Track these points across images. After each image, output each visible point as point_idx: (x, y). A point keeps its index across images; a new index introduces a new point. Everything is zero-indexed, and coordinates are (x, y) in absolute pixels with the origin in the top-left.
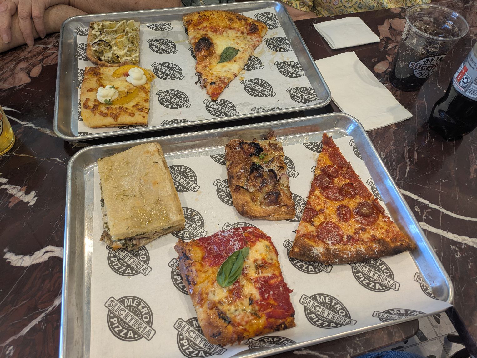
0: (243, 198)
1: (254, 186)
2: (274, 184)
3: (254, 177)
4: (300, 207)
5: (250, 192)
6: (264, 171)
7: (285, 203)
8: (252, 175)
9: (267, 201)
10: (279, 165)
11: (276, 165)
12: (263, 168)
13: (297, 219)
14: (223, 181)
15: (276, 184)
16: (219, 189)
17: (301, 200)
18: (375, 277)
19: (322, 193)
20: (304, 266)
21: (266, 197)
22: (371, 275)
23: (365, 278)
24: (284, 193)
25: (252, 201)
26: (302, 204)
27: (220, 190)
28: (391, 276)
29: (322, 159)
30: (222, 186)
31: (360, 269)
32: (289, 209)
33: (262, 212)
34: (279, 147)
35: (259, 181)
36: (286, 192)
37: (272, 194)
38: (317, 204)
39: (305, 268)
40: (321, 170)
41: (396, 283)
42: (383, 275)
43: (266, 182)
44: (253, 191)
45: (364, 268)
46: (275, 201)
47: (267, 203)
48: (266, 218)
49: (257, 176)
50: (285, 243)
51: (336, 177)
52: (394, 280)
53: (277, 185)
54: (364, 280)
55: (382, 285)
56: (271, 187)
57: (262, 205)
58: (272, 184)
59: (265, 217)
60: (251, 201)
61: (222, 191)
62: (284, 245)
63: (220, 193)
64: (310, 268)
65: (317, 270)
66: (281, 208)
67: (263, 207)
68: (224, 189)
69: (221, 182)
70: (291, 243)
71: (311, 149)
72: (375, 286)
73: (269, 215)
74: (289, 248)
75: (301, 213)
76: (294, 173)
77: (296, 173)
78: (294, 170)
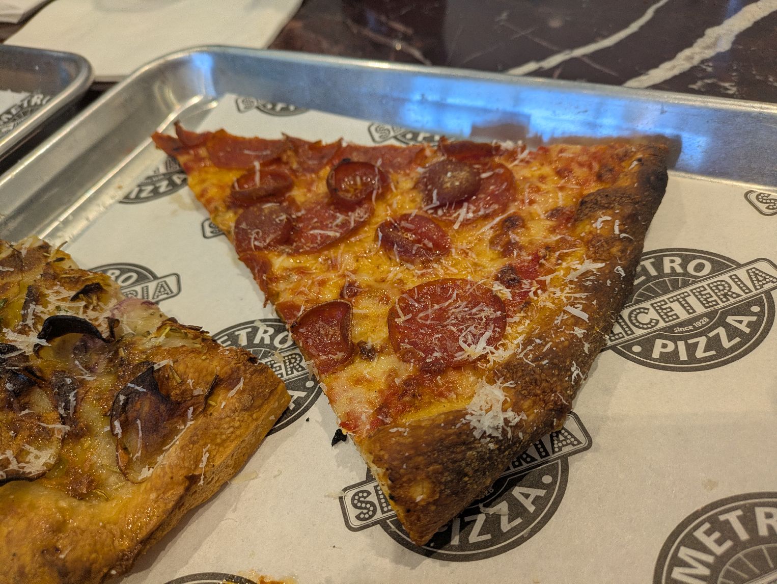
0: (22, 524)
1: (41, 437)
2: (110, 360)
4: (275, 348)
5: (42, 476)
6: (29, 351)
7: (211, 379)
9: (137, 442)
10: (73, 293)
11: (63, 299)
12: (13, 348)
13: (303, 394)
15: (116, 352)
17: (255, 330)
18: (700, 309)
20: (497, 517)
21: (118, 430)
22: (684, 316)
23: (684, 339)
25: (82, 497)
26: (272, 338)
28: (721, 264)
29: (205, 185)
31: (639, 332)
33: (153, 496)
34: (31, 251)
35: (42, 402)
36: (178, 343)
37: (129, 394)
38: (315, 289)
39: (510, 520)
40: (228, 208)
41: (757, 265)
42: (704, 284)
43: (69, 381)
44: (52, 461)
45: (644, 319)
46: (162, 407)
47: (145, 447)
48: (190, 502)
49: (17, 394)
50: (352, 512)
51: (289, 188)
52: (739, 266)
53: (122, 353)
54: (691, 349)
55: (742, 310)
56: (107, 382)
57: (132, 476)
58: (102, 366)
59: (179, 503)
60: (75, 502)
62: (355, 523)
64: (521, 499)
65: (547, 479)
66: (211, 410)
67: (146, 473)
70: (370, 487)
71: (156, 193)
72: (732, 332)
73: (192, 480)
74: (379, 515)
75: (298, 364)
76: (162, 286)
77: (167, 279)
78: (155, 277)
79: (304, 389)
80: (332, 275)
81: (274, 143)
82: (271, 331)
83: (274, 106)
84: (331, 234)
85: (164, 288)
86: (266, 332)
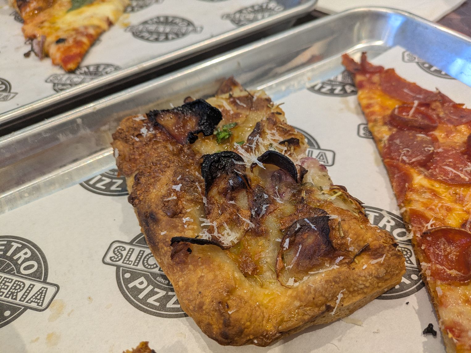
0: (210, 276)
1: (234, 222)
2: (294, 195)
3: (224, 193)
5: (228, 248)
6: (248, 165)
7: (362, 244)
8: (214, 191)
9: (292, 259)
10: (282, 139)
11: (274, 140)
12: (240, 159)
13: (408, 282)
14: (131, 243)
15: (300, 191)
16: (125, 272)
17: (381, 217)
19: (431, 177)
21: (286, 245)
24: (340, 212)
25: (246, 275)
26: (393, 228)
27: (127, 275)
29: (372, 101)
30: (133, 258)
32: (381, 260)
33: (297, 304)
34: (260, 99)
35: (243, 201)
36: (342, 206)
37: (304, 226)
38: (444, 212)
40: (385, 124)
43: (266, 196)
44: (236, 242)
46: (323, 246)
47: (297, 264)
48: (319, 321)
49: (233, 189)
51: (434, 128)
53: (304, 194)
56: (289, 209)
57: (283, 278)
58: (288, 195)
59: (313, 319)
60: (243, 278)
61: (135, 276)
63: (131, 285)
66: (353, 266)
67: (291, 282)
68: (140, 267)
69: (128, 247)
71: (332, 92)
73: (329, 309)
75: (408, 258)
76: (322, 155)
77: (327, 153)
78: (319, 148)
79: (409, 278)
80: (457, 207)
81: (427, 92)
82: (393, 223)
83: (431, 66)
84: (462, 176)
85: (323, 157)
86: (389, 222)
